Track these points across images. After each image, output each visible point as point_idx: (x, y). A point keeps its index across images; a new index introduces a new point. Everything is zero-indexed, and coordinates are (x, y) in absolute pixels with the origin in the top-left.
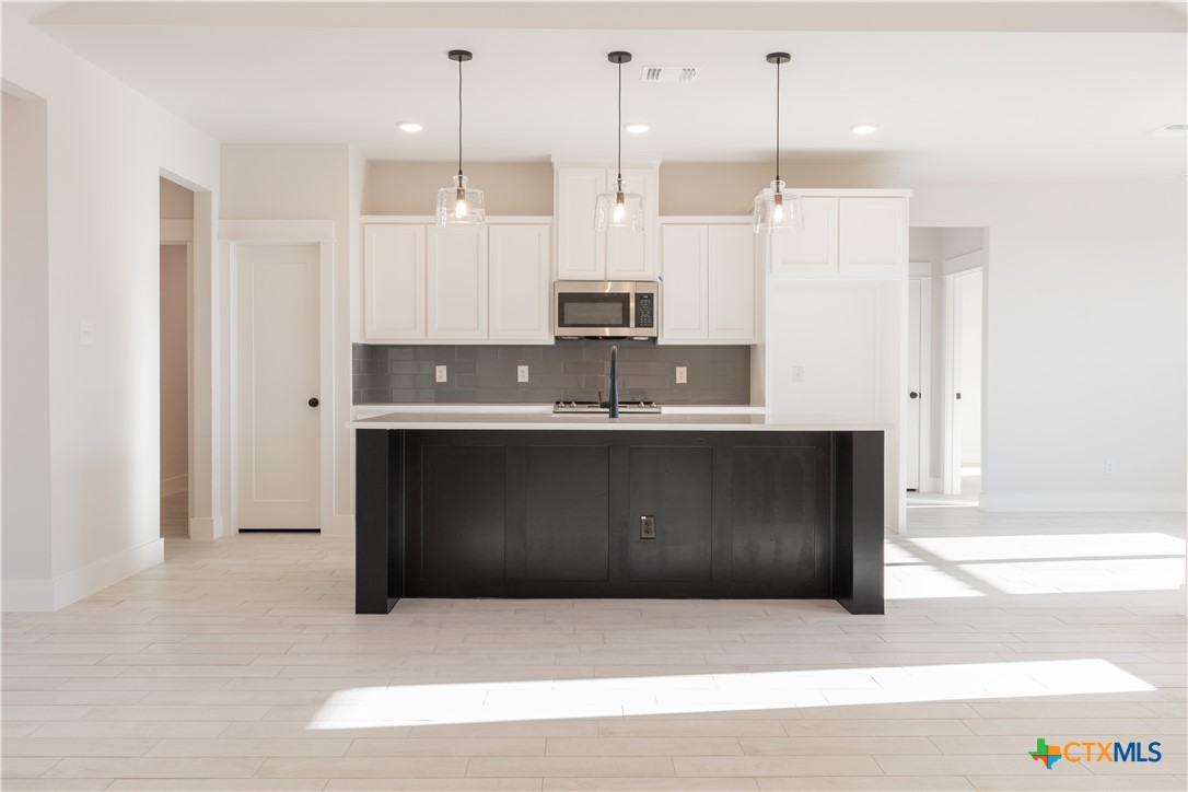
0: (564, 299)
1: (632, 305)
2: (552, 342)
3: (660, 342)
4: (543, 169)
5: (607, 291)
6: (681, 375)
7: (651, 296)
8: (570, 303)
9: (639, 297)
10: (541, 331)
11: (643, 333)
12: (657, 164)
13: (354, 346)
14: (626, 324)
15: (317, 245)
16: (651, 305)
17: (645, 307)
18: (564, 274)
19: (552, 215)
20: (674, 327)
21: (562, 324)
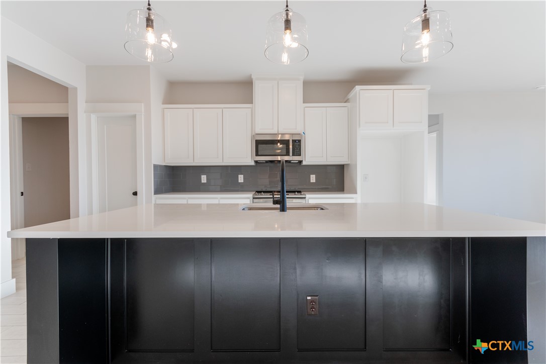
0: (259, 143)
1: (291, 145)
2: (253, 164)
3: (304, 163)
5: (279, 139)
6: (313, 179)
7: (300, 141)
8: (261, 144)
9: (294, 141)
10: (245, 157)
11: (297, 158)
12: (302, 78)
13: (155, 167)
14: (288, 154)
15: (134, 117)
16: (300, 145)
17: (296, 146)
18: (258, 131)
19: (252, 103)
20: (312, 155)
21: (257, 155)
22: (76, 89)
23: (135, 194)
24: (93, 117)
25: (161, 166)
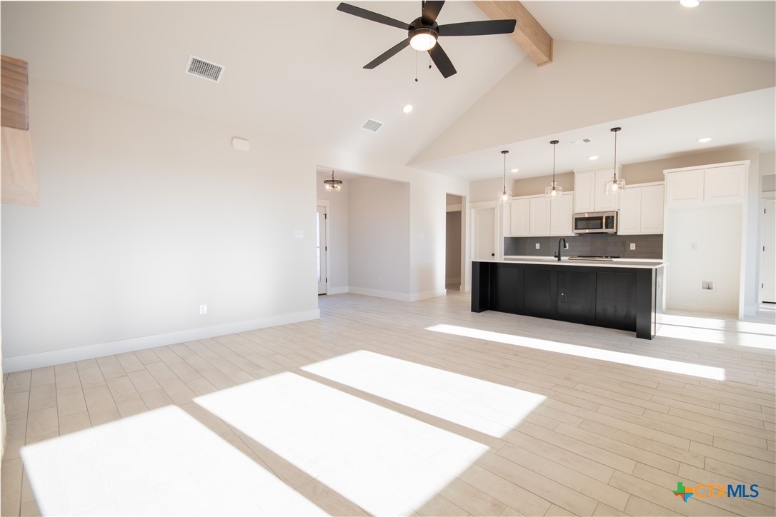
0: (577, 220)
1: (604, 220)
2: (574, 235)
3: (618, 234)
4: (571, 175)
6: (633, 247)
7: (613, 217)
8: (579, 221)
9: (607, 218)
10: (567, 230)
11: (610, 231)
13: (505, 238)
14: (602, 228)
15: (494, 208)
16: (613, 220)
17: (610, 220)
18: (578, 211)
19: (573, 191)
20: (624, 228)
21: (576, 229)
22: (465, 197)
23: (493, 255)
24: (473, 210)
25: (508, 238)
